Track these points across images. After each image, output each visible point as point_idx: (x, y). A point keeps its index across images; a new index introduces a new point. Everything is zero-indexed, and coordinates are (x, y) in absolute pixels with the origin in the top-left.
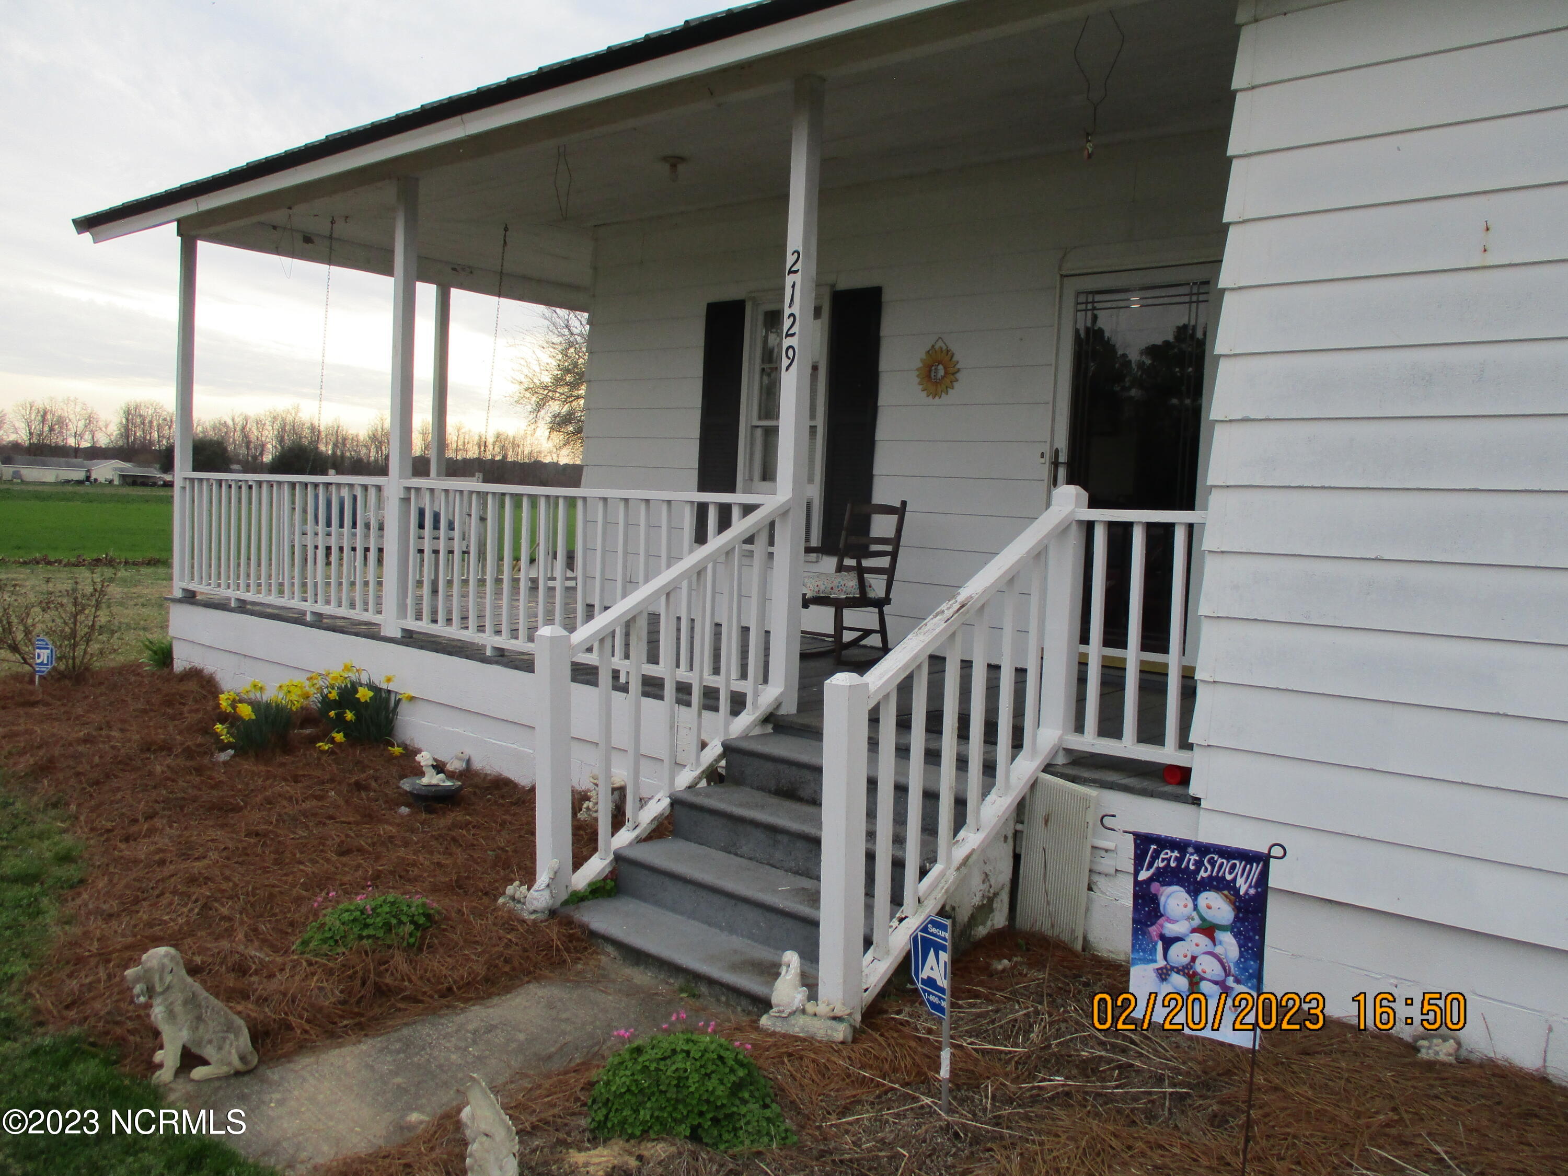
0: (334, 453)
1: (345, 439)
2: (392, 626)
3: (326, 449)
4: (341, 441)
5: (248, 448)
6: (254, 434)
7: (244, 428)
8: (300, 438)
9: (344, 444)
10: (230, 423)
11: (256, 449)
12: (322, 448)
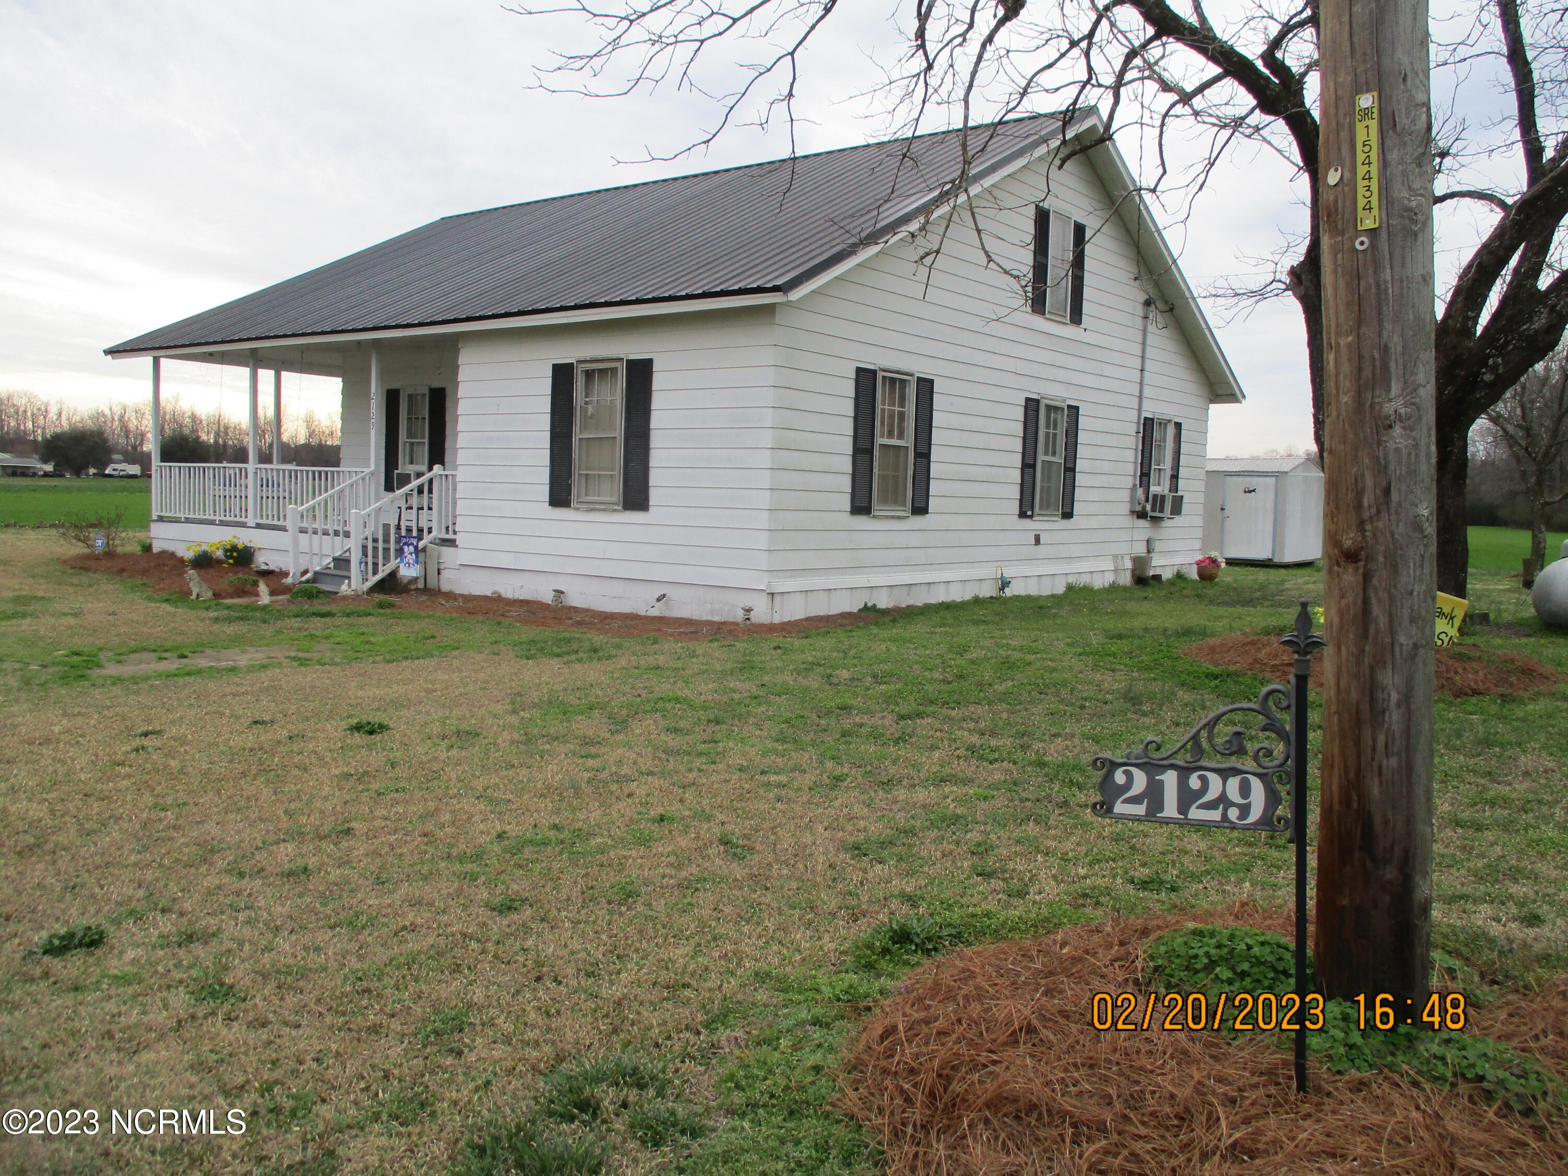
0: (216, 442)
1: (227, 428)
2: (251, 522)
3: (207, 437)
4: (222, 429)
5: (127, 437)
6: (133, 424)
7: (122, 418)
8: (181, 427)
9: (226, 434)
10: (107, 412)
11: (136, 439)
12: (204, 437)
